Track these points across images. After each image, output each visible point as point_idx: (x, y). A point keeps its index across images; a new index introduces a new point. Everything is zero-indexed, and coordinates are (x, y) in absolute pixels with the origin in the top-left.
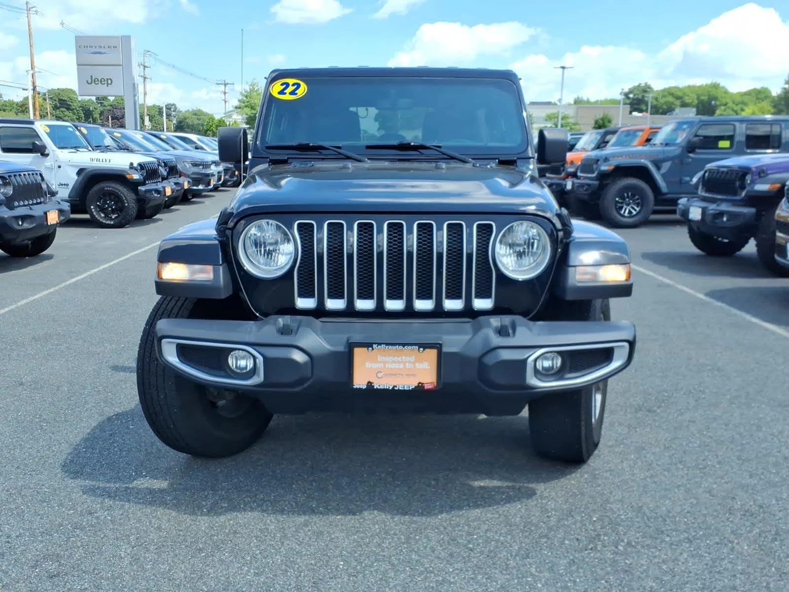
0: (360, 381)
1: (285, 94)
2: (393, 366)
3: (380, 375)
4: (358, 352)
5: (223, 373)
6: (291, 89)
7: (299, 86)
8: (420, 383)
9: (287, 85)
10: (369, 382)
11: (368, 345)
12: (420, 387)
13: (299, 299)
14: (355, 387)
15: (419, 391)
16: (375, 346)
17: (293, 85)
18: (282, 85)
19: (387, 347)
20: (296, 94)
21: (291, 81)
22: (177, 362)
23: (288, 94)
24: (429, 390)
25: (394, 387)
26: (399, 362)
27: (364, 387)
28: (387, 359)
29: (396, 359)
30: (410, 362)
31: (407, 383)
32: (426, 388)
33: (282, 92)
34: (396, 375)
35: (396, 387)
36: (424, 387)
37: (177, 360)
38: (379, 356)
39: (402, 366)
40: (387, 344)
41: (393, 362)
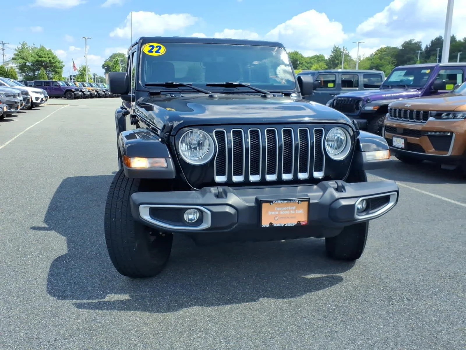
0: (265, 224)
1: (152, 52)
2: (284, 213)
3: (276, 219)
4: (265, 206)
5: (181, 224)
6: (155, 49)
7: (160, 48)
8: (298, 222)
9: (153, 47)
10: (270, 223)
11: (270, 202)
12: (299, 223)
13: (216, 177)
14: (263, 226)
15: (299, 225)
16: (274, 202)
17: (157, 47)
18: (150, 46)
19: (281, 202)
20: (160, 52)
21: (155, 45)
23: (154, 52)
24: (304, 225)
25: (285, 225)
26: (287, 210)
27: (268, 226)
28: (280, 209)
29: (285, 208)
30: (293, 210)
31: (292, 222)
32: (302, 224)
33: (150, 51)
34: (285, 218)
35: (286, 225)
36: (301, 223)
37: (150, 218)
38: (276, 208)
39: (288, 212)
40: (281, 200)
41: (284, 210)
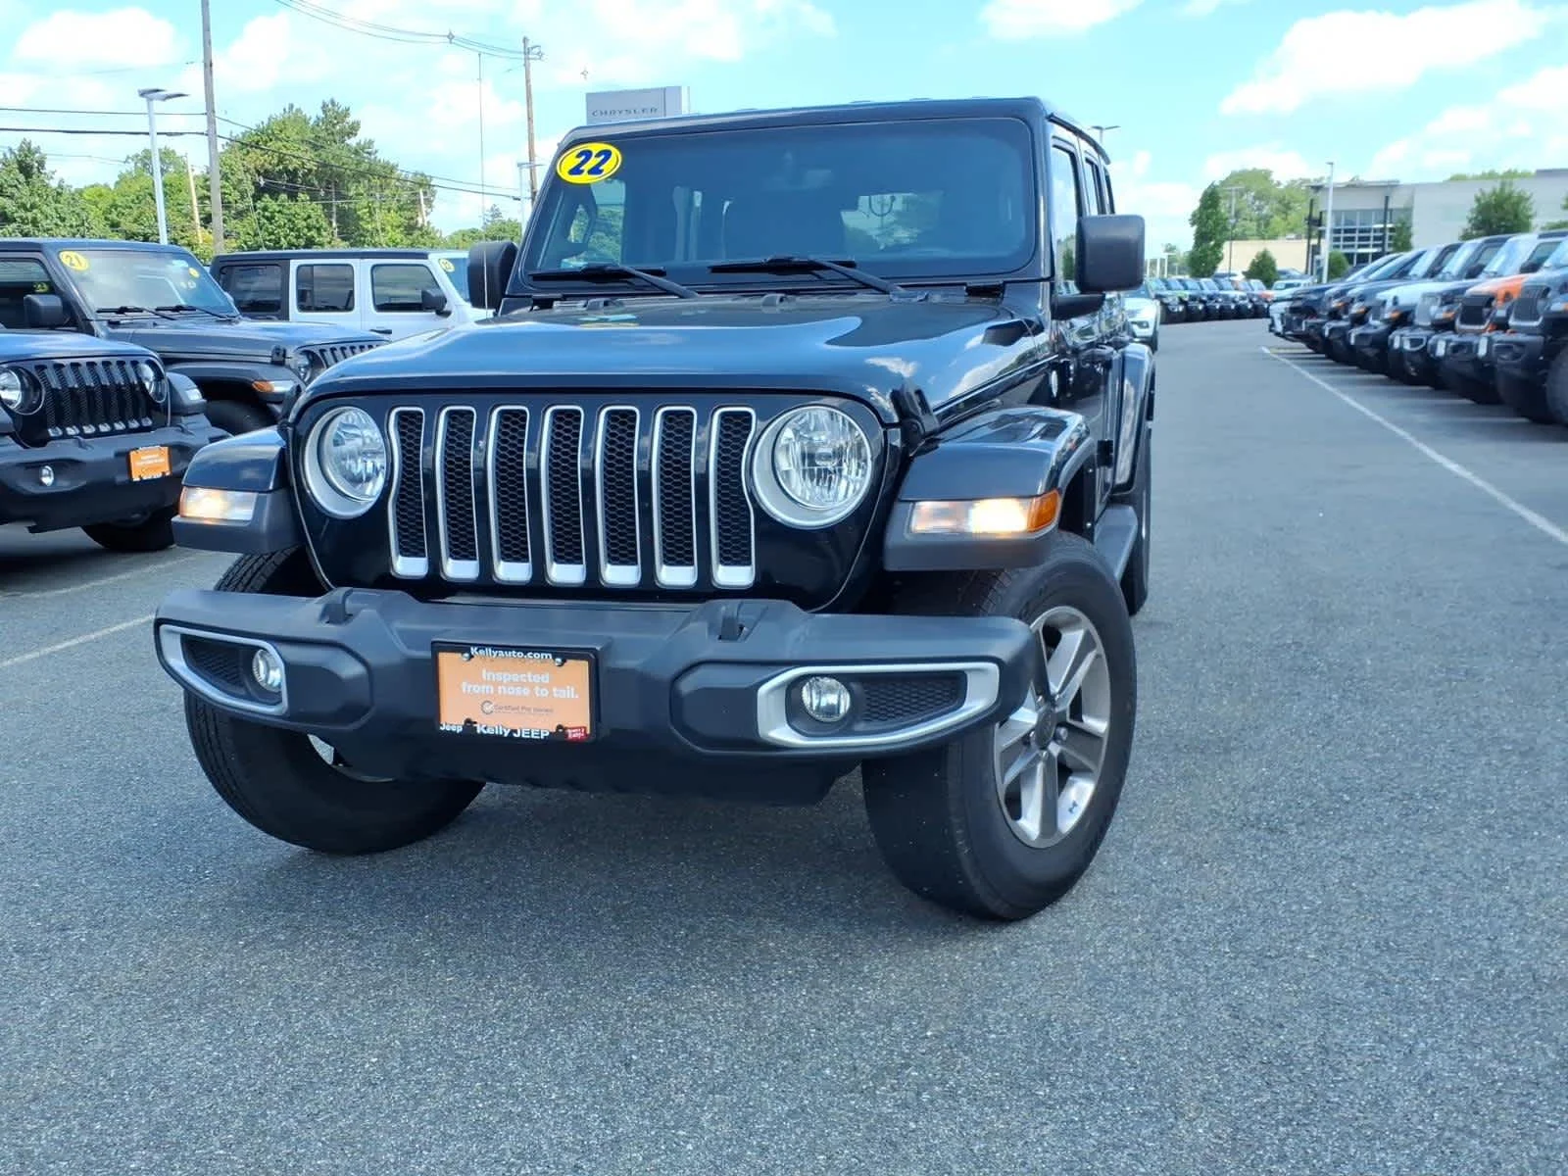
0: (451, 720)
1: (582, 172)
2: (511, 691)
3: (488, 708)
4: (446, 660)
6: (593, 162)
7: (607, 154)
8: (560, 727)
9: (588, 154)
10: (468, 721)
11: (462, 648)
12: (559, 735)
13: (397, 557)
14: (442, 729)
15: (558, 742)
16: (473, 650)
17: (598, 155)
18: (579, 156)
19: (495, 653)
21: (595, 148)
22: (182, 668)
23: (585, 172)
24: (576, 742)
25: (513, 732)
26: (522, 684)
27: (459, 730)
28: (499, 676)
29: (515, 677)
30: (542, 685)
31: (536, 726)
32: (570, 736)
33: (576, 171)
34: (517, 708)
35: (516, 731)
36: (567, 735)
37: (183, 664)
38: (484, 671)
39: (526, 691)
40: (495, 647)
41: (511, 683)
